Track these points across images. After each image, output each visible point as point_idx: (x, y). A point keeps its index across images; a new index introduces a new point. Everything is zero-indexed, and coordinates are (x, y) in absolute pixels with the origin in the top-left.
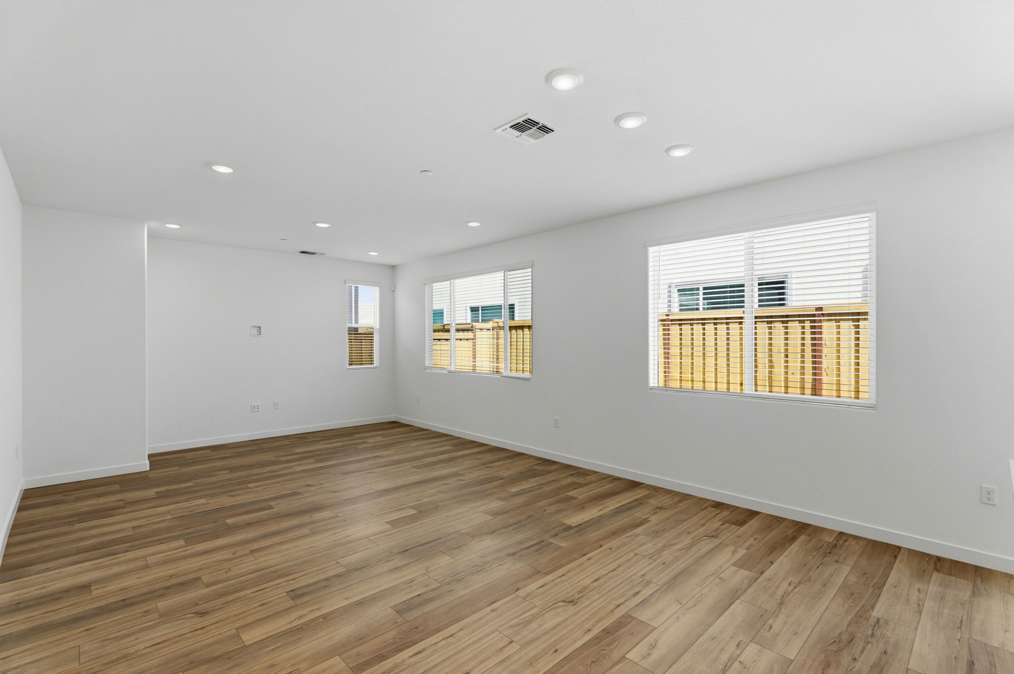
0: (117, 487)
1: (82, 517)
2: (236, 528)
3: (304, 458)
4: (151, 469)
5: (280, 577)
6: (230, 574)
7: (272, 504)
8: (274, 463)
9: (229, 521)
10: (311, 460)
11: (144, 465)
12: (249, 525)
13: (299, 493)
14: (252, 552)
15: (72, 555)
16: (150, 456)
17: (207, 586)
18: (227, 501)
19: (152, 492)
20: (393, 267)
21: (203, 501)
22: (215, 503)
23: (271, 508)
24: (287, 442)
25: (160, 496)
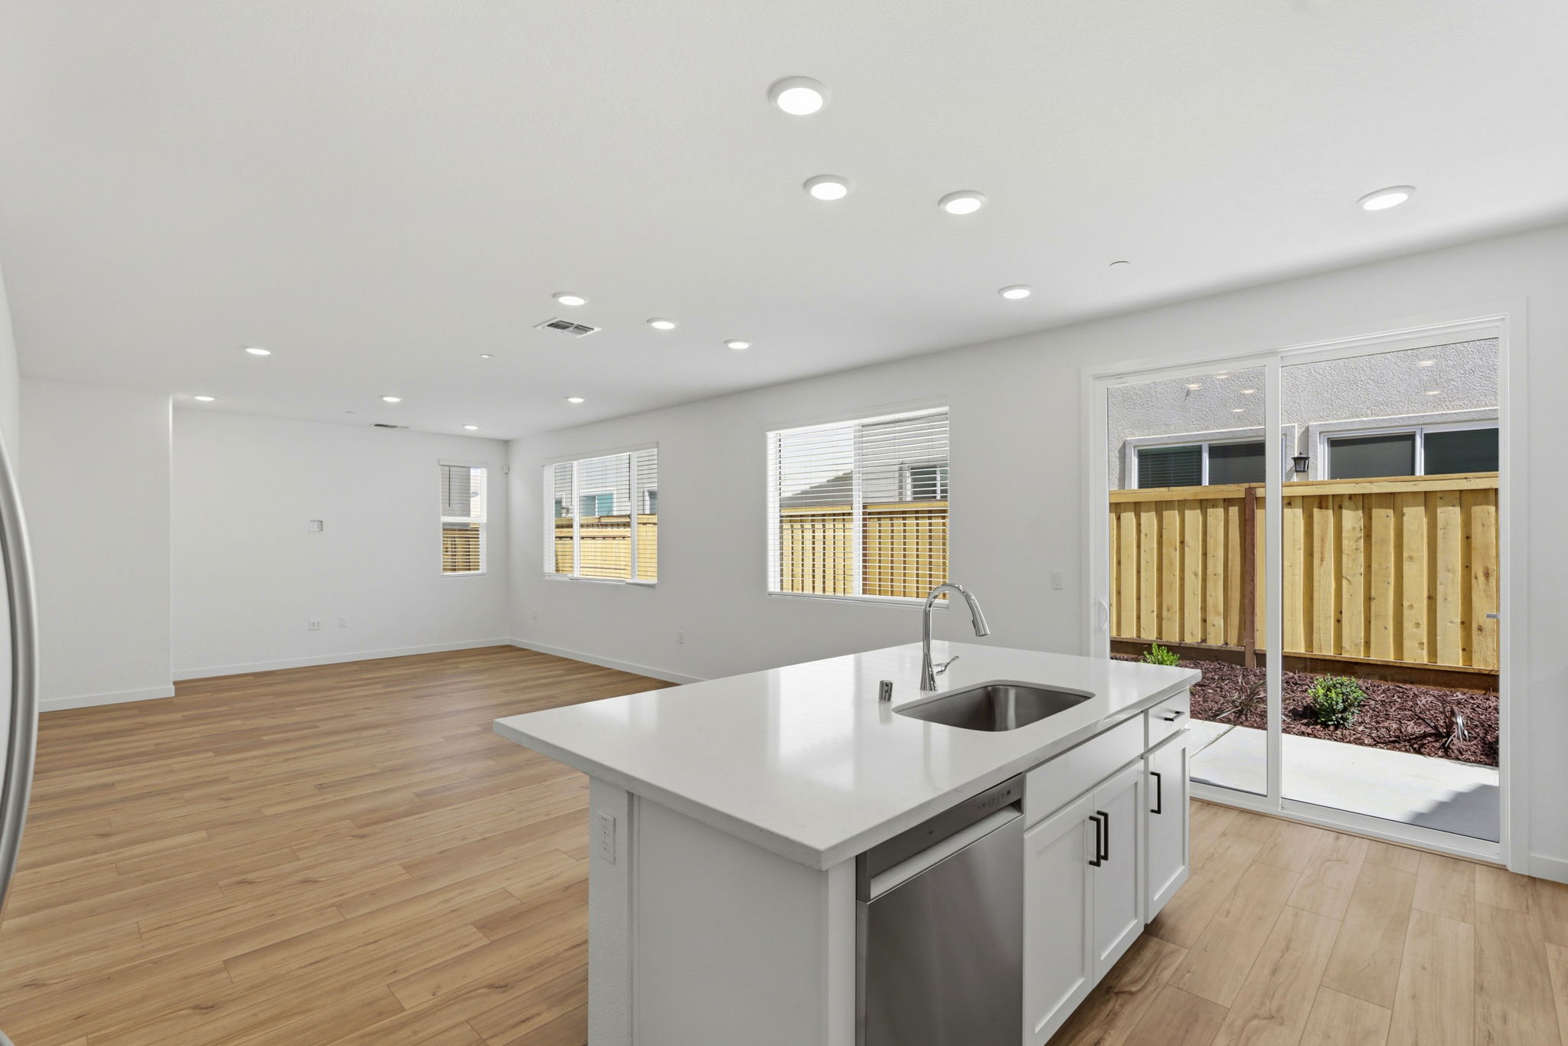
0: (135, 712)
1: (96, 737)
2: (274, 743)
3: (370, 684)
4: (176, 696)
5: (310, 776)
6: (259, 775)
7: (318, 724)
8: (333, 688)
9: (265, 738)
10: (379, 686)
11: (170, 691)
12: (287, 741)
13: (354, 715)
14: (285, 760)
15: (91, 764)
16: (175, 683)
17: (234, 783)
18: (267, 722)
19: (179, 716)
20: (506, 443)
21: (239, 722)
22: (251, 724)
23: (318, 727)
24: (355, 668)
25: (187, 719)
